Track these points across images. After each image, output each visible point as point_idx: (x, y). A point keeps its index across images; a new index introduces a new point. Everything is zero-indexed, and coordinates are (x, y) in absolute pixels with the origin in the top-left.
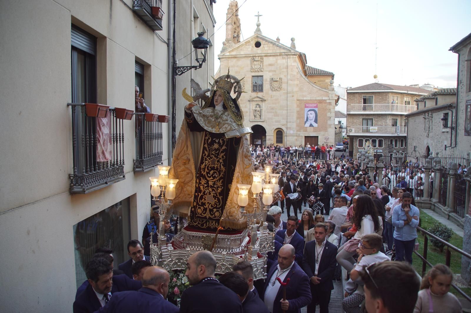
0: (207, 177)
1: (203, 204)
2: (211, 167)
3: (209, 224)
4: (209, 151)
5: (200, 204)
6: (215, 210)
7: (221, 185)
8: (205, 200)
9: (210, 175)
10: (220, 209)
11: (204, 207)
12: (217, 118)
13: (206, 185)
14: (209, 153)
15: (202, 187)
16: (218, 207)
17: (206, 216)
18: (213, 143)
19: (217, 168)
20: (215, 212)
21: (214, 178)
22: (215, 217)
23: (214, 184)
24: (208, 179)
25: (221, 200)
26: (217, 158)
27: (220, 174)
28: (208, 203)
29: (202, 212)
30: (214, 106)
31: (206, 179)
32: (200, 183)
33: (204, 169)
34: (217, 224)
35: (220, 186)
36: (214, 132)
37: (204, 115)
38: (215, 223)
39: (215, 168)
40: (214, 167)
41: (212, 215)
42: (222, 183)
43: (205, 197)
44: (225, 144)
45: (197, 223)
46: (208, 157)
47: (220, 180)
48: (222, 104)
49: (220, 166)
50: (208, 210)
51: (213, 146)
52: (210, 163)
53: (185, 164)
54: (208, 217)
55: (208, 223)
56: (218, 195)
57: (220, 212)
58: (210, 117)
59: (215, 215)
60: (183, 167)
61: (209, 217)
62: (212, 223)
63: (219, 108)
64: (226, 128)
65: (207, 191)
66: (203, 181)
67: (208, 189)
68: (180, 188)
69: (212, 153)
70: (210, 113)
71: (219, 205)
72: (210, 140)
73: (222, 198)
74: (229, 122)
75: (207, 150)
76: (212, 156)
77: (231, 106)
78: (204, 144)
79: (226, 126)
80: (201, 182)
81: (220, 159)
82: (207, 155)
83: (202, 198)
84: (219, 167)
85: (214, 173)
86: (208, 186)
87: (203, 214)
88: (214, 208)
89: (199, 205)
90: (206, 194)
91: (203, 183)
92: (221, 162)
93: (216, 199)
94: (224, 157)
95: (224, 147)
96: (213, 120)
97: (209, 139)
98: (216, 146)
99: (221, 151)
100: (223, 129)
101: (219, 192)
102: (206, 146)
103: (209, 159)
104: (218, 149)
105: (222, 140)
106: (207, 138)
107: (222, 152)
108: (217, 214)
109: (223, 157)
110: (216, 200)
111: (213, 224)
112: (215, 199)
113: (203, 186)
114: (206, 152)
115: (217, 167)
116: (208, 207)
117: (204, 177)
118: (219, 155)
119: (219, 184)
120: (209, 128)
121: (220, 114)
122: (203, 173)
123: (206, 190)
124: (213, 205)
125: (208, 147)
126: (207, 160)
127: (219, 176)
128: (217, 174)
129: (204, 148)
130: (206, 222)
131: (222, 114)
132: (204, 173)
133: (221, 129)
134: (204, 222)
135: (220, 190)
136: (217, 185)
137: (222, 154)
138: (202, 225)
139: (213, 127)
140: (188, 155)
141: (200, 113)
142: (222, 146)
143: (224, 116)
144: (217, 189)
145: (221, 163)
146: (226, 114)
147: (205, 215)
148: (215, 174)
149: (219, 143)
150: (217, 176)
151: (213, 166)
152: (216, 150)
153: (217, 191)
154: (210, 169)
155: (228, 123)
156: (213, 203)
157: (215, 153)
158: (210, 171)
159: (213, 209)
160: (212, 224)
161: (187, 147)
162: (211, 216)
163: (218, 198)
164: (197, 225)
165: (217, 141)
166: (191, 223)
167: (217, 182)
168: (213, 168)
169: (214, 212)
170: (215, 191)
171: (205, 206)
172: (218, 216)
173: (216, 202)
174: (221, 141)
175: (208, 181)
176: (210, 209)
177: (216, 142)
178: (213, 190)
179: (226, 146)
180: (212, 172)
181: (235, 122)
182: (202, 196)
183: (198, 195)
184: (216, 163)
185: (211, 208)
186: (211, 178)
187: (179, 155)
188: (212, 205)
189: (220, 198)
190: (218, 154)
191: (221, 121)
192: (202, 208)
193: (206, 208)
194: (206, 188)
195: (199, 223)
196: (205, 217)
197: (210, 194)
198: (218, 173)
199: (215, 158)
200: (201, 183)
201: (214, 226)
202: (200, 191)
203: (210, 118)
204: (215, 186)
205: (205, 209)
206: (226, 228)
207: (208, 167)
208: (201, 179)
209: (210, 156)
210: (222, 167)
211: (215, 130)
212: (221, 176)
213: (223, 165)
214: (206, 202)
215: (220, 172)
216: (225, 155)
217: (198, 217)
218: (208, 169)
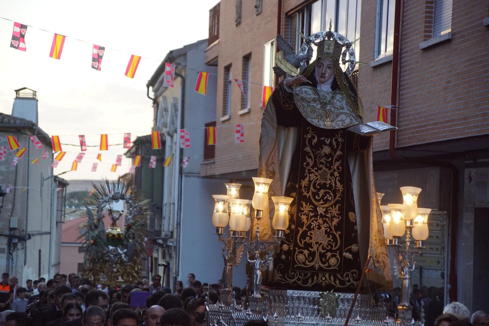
0: (313, 201)
1: (308, 246)
2: (319, 184)
3: (317, 279)
4: (315, 157)
5: (303, 246)
6: (329, 254)
7: (338, 213)
8: (311, 238)
9: (318, 197)
10: (338, 252)
11: (309, 250)
12: (324, 104)
13: (312, 214)
14: (315, 162)
15: (304, 218)
16: (333, 249)
17: (314, 266)
18: (320, 144)
19: (331, 186)
20: (330, 258)
21: (326, 201)
22: (330, 266)
23: (326, 212)
24: (316, 203)
25: (338, 239)
26: (330, 169)
27: (335, 196)
28: (317, 243)
29: (306, 259)
31: (311, 204)
32: (301, 211)
33: (308, 189)
34: (332, 278)
35: (336, 215)
36: (322, 127)
37: (302, 99)
38: (330, 276)
39: (328, 186)
40: (325, 184)
41: (324, 263)
42: (339, 211)
43: (311, 234)
44: (340, 148)
45: (296, 278)
46: (313, 167)
47: (335, 204)
49: (335, 182)
50: (317, 255)
51: (322, 150)
52: (319, 177)
54: (317, 266)
55: (315, 278)
56: (333, 229)
57: (337, 259)
58: (312, 102)
59: (329, 263)
61: (320, 266)
62: (324, 276)
64: (342, 121)
65: (314, 224)
66: (306, 208)
67: (316, 220)
69: (321, 161)
70: (312, 96)
71: (336, 245)
72: (315, 140)
73: (339, 235)
75: (310, 157)
76: (321, 166)
78: (305, 146)
79: (343, 117)
80: (302, 209)
81: (334, 170)
82: (311, 165)
83: (304, 235)
84: (333, 185)
85: (326, 193)
86: (316, 216)
87: (307, 263)
89: (299, 248)
90: (313, 229)
91: (306, 211)
92: (337, 176)
93: (331, 236)
94: (340, 168)
95: (339, 153)
96: (319, 107)
97: (314, 138)
98: (327, 150)
99: (335, 157)
100: (338, 122)
101: (335, 225)
102: (308, 149)
103: (317, 171)
104: (330, 156)
105: (335, 141)
106: (309, 136)
107: (337, 160)
108: (333, 261)
109: (338, 168)
110: (330, 239)
111: (326, 279)
112: (328, 237)
113: (308, 215)
114: (309, 160)
115: (330, 184)
116: (318, 250)
117: (308, 201)
118: (333, 166)
119: (335, 211)
120: (314, 120)
122: (305, 194)
123: (312, 221)
124: (325, 246)
125: (313, 152)
126: (313, 172)
127: (334, 198)
128: (330, 196)
129: (305, 153)
130: (312, 277)
131: (332, 99)
132: (308, 195)
133: (334, 123)
134: (308, 276)
135: (336, 221)
136: (331, 213)
137: (338, 163)
138: (305, 281)
140: (273, 165)
142: (334, 150)
143: (335, 101)
144: (332, 221)
145: (335, 178)
147: (312, 264)
148: (328, 196)
150: (330, 199)
151: (323, 182)
152: (327, 156)
153: (332, 222)
154: (318, 187)
155: (345, 113)
156: (325, 243)
157: (326, 161)
158: (319, 190)
159: (327, 252)
160: (324, 279)
162: (321, 265)
163: (333, 235)
164: (295, 282)
165: (328, 142)
166: (284, 280)
167: (331, 208)
168: (323, 186)
169: (327, 258)
170: (327, 223)
171: (312, 248)
172: (335, 264)
173: (330, 241)
174: (334, 143)
175: (316, 207)
176: (320, 253)
177: (326, 144)
178: (325, 222)
179: (342, 150)
180: (322, 192)
182: (305, 232)
183: (299, 231)
185: (323, 251)
186: (321, 202)
188: (323, 245)
189: (337, 235)
190: (331, 163)
191: (333, 109)
192: (306, 252)
193: (314, 252)
194: (313, 219)
195: (299, 279)
196: (313, 268)
197: (319, 228)
198: (332, 194)
199: (327, 170)
200: (303, 211)
201: (326, 281)
202: (301, 225)
203: (312, 104)
204: (329, 215)
205: (312, 255)
206: (348, 284)
207: (315, 184)
208: (302, 203)
209: (317, 167)
210: (338, 184)
211: (327, 124)
212: (337, 198)
213: (339, 181)
214: (313, 241)
215: (335, 193)
216: (341, 165)
217: (299, 268)
218: (315, 188)
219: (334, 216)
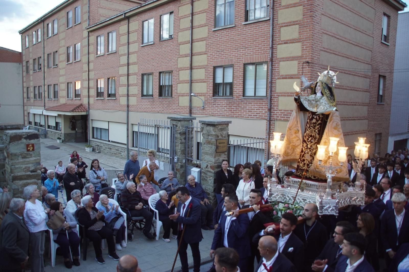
1: (304, 160)
2: (310, 135)
3: (306, 174)
4: (310, 124)
5: (302, 160)
12: (316, 102)
13: (306, 147)
15: (304, 148)
16: (312, 162)
18: (313, 118)
19: (314, 136)
21: (312, 142)
23: (311, 147)
24: (308, 143)
26: (314, 128)
29: (303, 166)
30: (315, 93)
31: (306, 143)
32: (303, 146)
33: (306, 136)
37: (308, 100)
40: (312, 135)
41: (308, 168)
42: (316, 147)
44: (320, 119)
47: (315, 144)
48: (320, 91)
49: (316, 135)
52: (310, 132)
53: (296, 133)
56: (313, 154)
59: (310, 168)
60: (294, 135)
63: (319, 94)
64: (321, 108)
65: (306, 152)
66: (305, 145)
67: (307, 150)
68: (292, 149)
70: (313, 98)
72: (311, 117)
74: (324, 104)
76: (311, 127)
77: (326, 93)
78: (308, 119)
79: (321, 106)
81: (316, 129)
82: (308, 127)
83: (303, 156)
85: (312, 139)
86: (307, 148)
88: (310, 163)
92: (317, 132)
95: (319, 122)
96: (314, 103)
98: (314, 121)
102: (308, 121)
103: (309, 129)
104: (315, 123)
106: (309, 115)
107: (318, 125)
109: (318, 128)
112: (311, 157)
114: (308, 125)
119: (314, 147)
120: (311, 108)
121: (319, 98)
125: (310, 122)
127: (314, 141)
129: (308, 122)
132: (306, 139)
133: (318, 109)
137: (318, 126)
139: (313, 107)
140: (297, 128)
141: (306, 99)
142: (317, 121)
143: (321, 100)
144: (313, 150)
146: (323, 98)
149: (316, 119)
151: (311, 134)
152: (314, 123)
156: (309, 160)
157: (313, 126)
158: (309, 137)
161: (297, 122)
163: (313, 156)
164: (299, 175)
165: (315, 117)
167: (313, 145)
168: (311, 136)
169: (310, 166)
173: (311, 159)
174: (318, 118)
175: (307, 144)
176: (307, 164)
177: (314, 118)
178: (310, 151)
179: (321, 121)
180: (310, 139)
181: (328, 104)
182: (303, 155)
184: (313, 132)
185: (308, 163)
186: (310, 143)
187: (291, 127)
190: (315, 126)
191: (319, 103)
192: (303, 163)
195: (300, 173)
196: (304, 169)
197: (308, 153)
199: (313, 129)
201: (309, 176)
202: (303, 152)
203: (312, 102)
204: (312, 148)
205: (304, 164)
206: (317, 178)
207: (308, 135)
208: (304, 143)
210: (317, 135)
211: (314, 110)
212: (316, 141)
213: (318, 134)
214: (306, 159)
215: (315, 139)
216: (320, 127)
217: (300, 169)
218: (308, 137)
219: (314, 149)
